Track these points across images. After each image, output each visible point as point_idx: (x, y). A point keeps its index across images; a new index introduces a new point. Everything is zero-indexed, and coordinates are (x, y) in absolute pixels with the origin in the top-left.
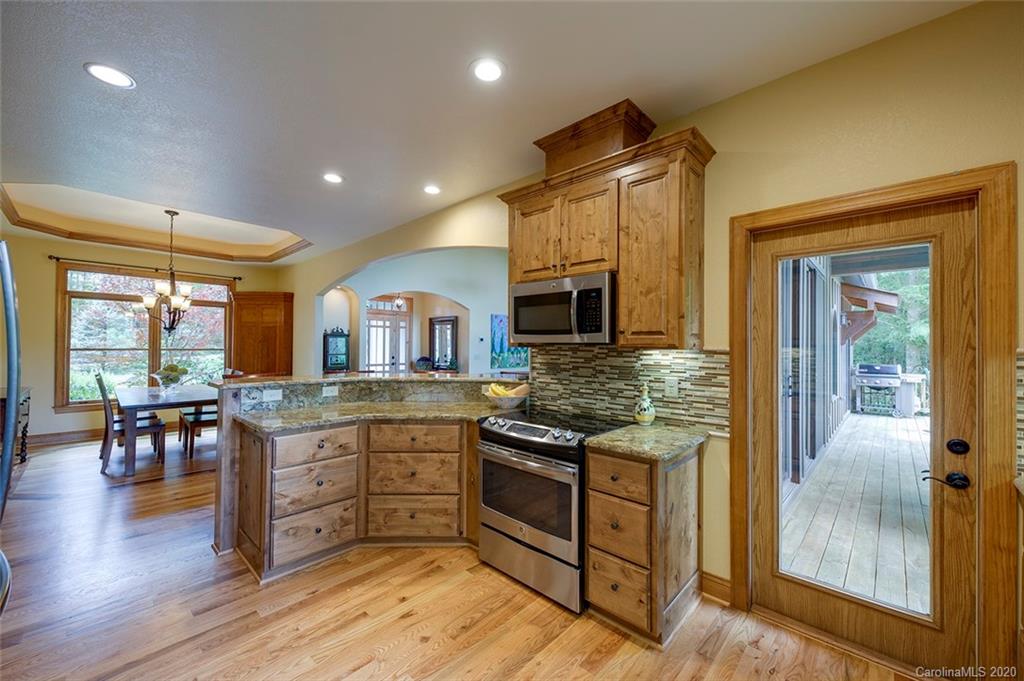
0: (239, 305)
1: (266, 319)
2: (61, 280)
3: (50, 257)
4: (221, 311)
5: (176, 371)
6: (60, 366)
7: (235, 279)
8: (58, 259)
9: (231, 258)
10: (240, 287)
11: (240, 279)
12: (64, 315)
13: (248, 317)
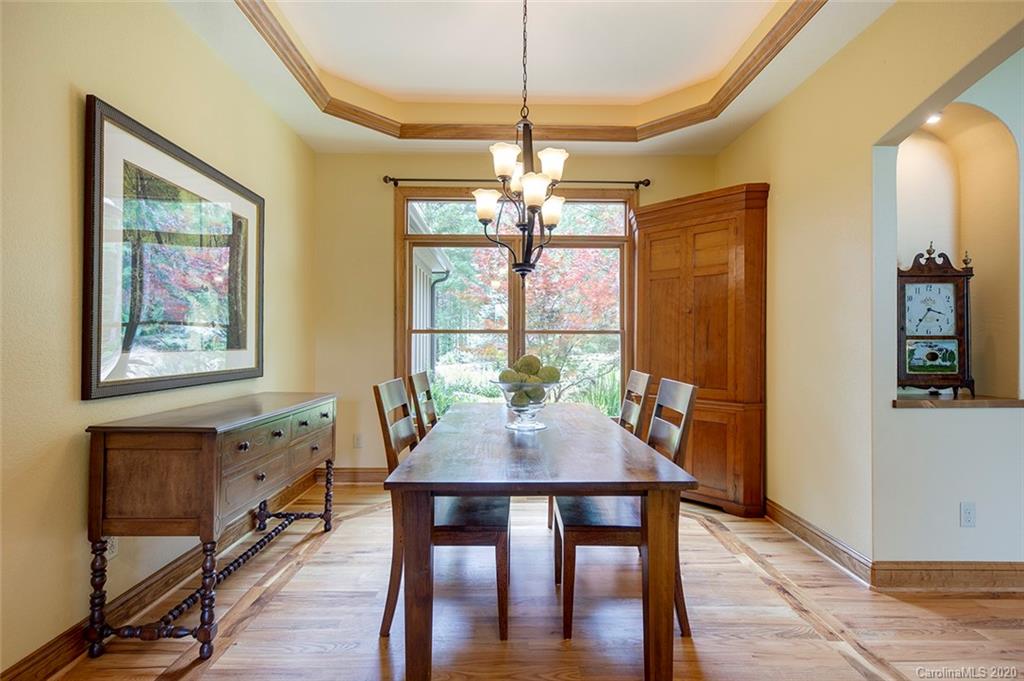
0: (645, 236)
1: (703, 258)
2: (400, 216)
3: (386, 179)
4: (613, 255)
5: (536, 374)
6: (400, 356)
7: (637, 185)
8: (396, 182)
9: (629, 134)
10: (648, 198)
11: (647, 183)
12: (403, 274)
13: (666, 258)
